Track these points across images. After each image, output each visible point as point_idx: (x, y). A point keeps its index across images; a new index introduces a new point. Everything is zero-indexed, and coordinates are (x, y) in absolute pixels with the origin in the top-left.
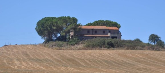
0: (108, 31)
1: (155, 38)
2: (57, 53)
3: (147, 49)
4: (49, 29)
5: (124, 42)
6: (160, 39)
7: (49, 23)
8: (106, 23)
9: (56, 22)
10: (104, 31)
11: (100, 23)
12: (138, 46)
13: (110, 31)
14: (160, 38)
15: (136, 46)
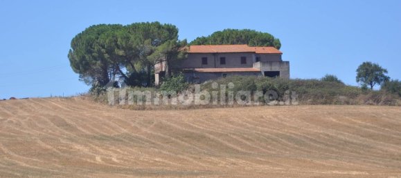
0: (254, 58)
1: (372, 71)
2: (142, 118)
3: (362, 101)
4: (106, 56)
5: (302, 85)
6: (385, 74)
7: (105, 40)
8: (243, 38)
9: (125, 38)
10: (244, 59)
11: (228, 37)
12: (340, 94)
13: (258, 58)
14: (386, 71)
15: (334, 94)
